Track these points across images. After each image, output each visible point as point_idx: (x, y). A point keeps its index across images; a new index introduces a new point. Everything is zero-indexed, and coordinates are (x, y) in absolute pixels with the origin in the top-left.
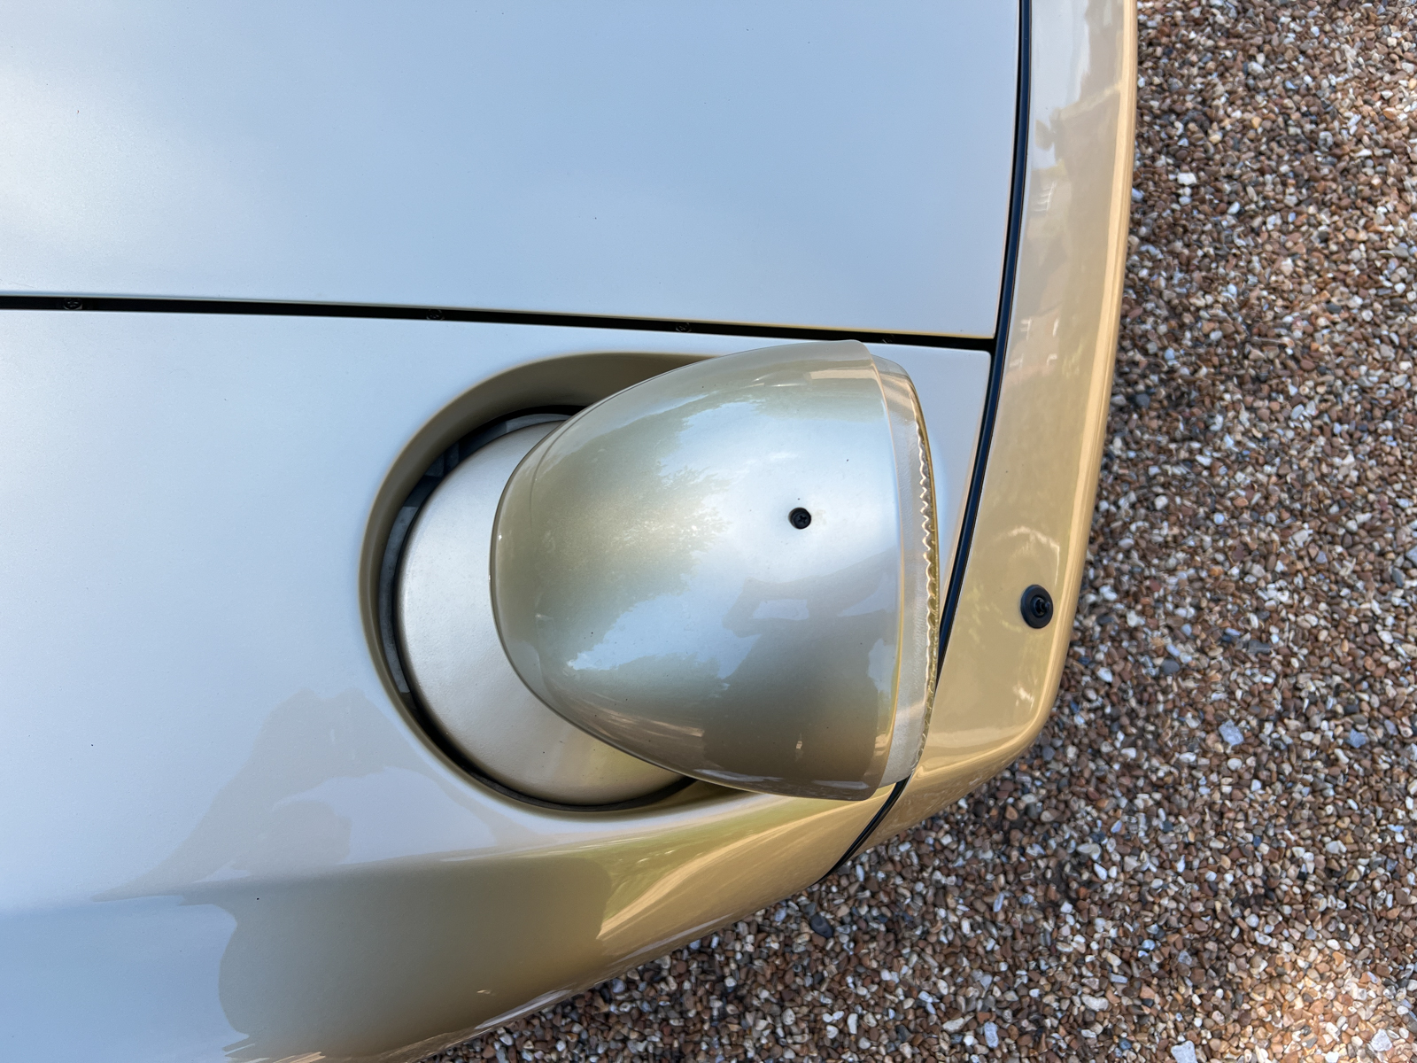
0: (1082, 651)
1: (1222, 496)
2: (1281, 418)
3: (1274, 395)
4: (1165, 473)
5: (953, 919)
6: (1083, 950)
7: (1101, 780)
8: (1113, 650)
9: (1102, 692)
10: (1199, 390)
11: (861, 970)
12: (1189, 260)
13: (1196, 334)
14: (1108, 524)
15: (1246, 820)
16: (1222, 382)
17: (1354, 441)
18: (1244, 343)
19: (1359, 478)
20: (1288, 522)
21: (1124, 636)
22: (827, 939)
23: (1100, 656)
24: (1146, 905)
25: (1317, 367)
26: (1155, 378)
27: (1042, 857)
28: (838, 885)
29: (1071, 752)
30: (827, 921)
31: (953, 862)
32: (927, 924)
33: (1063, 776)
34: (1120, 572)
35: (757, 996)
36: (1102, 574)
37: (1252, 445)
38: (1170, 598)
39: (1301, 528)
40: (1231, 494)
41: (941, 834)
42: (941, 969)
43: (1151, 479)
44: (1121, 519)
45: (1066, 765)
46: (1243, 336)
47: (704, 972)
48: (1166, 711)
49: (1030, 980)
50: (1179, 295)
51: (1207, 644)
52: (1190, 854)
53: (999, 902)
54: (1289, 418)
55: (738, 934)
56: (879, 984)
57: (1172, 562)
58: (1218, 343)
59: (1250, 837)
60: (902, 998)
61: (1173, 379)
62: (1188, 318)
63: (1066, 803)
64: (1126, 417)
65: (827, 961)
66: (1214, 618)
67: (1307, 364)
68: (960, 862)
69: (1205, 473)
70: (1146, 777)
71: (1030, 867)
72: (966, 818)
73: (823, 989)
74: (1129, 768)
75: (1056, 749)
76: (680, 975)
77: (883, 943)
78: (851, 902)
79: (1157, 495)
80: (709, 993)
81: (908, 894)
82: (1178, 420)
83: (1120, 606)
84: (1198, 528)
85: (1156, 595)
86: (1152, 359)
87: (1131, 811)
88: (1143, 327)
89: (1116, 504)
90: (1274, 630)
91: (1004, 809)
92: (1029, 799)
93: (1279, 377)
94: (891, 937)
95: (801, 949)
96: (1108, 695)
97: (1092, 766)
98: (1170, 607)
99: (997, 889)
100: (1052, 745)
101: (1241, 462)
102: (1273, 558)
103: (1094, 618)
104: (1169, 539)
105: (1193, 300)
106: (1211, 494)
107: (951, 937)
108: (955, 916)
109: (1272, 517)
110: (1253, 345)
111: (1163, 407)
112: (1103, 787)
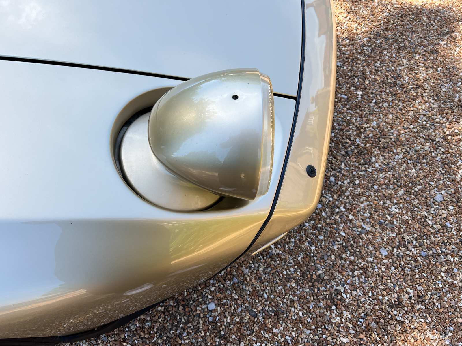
0: (335, 226)
1: (376, 180)
2: (392, 158)
3: (389, 152)
4: (358, 174)
5: (296, 311)
6: (340, 322)
7: (343, 266)
8: (345, 226)
9: (342, 239)
10: (367, 150)
11: (266, 328)
12: (362, 115)
13: (365, 135)
14: (341, 188)
15: (391, 280)
16: (374, 148)
17: (415, 166)
18: (379, 137)
19: (417, 176)
20: (396, 188)
21: (348, 222)
22: (255, 318)
23: (341, 228)
24: (359, 307)
25: (402, 144)
26: (353, 147)
27: (325, 291)
28: (259, 300)
29: (333, 257)
30: (255, 311)
31: (296, 292)
32: (288, 313)
33: (331, 265)
34: (346, 202)
35: (231, 337)
36: (340, 203)
37: (384, 166)
38: (362, 210)
39: (400, 190)
40: (379, 180)
41: (292, 283)
42: (293, 328)
43: (354, 175)
44: (345, 187)
45: (331, 261)
46: (379, 135)
47: (213, 329)
48: (362, 245)
49: (323, 332)
50: (359, 124)
51: (374, 224)
52: (373, 290)
53: (311, 306)
54: (394, 159)
55: (225, 316)
56: (272, 333)
57: (362, 200)
58: (372, 138)
59: (392, 285)
60: (280, 338)
61: (359, 147)
62: (362, 130)
63: (332, 273)
64: (345, 158)
65: (255, 325)
66: (376, 217)
67: (399, 143)
68: (298, 292)
69: (370, 174)
70: (357, 266)
71: (321, 294)
72: (300, 278)
73: (253, 335)
74: (351, 262)
75: (328, 256)
76: (206, 330)
77: (273, 319)
78: (263, 305)
79: (356, 180)
80: (215, 336)
81: (282, 303)
82: (361, 159)
83: (346, 213)
84: (369, 190)
85: (357, 209)
86: (352, 142)
87: (353, 276)
88: (349, 133)
89: (343, 182)
90: (394, 220)
91: (312, 275)
92: (320, 272)
93: (391, 147)
94: (276, 317)
95: (246, 321)
96: (344, 240)
97: (340, 262)
98: (362, 213)
99: (311, 301)
100: (327, 255)
101: (381, 171)
102: (392, 199)
103: (338, 216)
104: (360, 193)
105: (363, 125)
106: (372, 180)
107: (296, 317)
108: (297, 310)
109: (391, 187)
110: (382, 138)
111: (356, 155)
112: (344, 268)
